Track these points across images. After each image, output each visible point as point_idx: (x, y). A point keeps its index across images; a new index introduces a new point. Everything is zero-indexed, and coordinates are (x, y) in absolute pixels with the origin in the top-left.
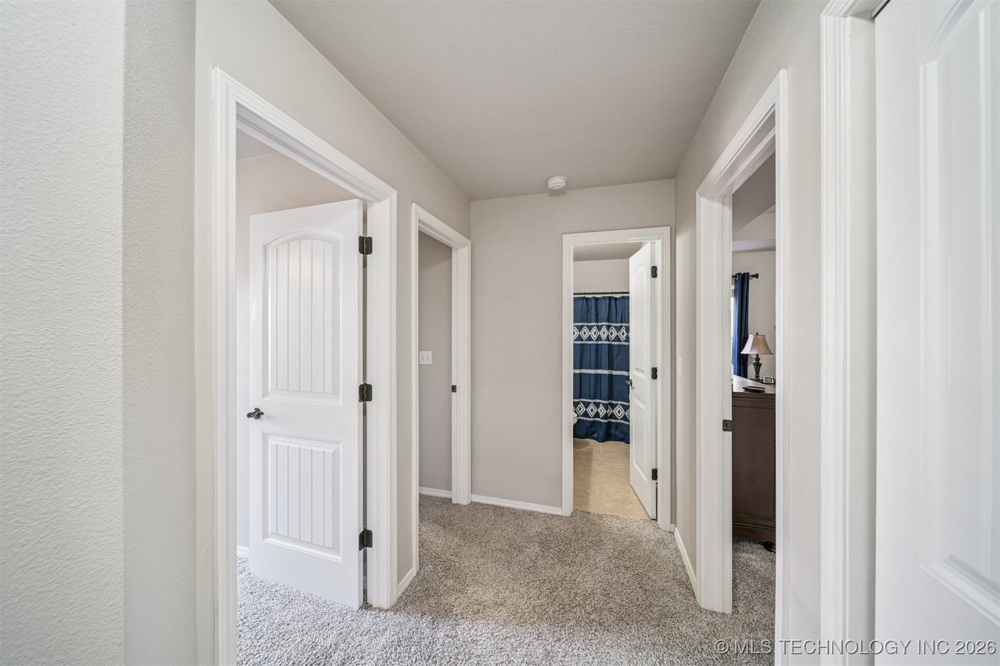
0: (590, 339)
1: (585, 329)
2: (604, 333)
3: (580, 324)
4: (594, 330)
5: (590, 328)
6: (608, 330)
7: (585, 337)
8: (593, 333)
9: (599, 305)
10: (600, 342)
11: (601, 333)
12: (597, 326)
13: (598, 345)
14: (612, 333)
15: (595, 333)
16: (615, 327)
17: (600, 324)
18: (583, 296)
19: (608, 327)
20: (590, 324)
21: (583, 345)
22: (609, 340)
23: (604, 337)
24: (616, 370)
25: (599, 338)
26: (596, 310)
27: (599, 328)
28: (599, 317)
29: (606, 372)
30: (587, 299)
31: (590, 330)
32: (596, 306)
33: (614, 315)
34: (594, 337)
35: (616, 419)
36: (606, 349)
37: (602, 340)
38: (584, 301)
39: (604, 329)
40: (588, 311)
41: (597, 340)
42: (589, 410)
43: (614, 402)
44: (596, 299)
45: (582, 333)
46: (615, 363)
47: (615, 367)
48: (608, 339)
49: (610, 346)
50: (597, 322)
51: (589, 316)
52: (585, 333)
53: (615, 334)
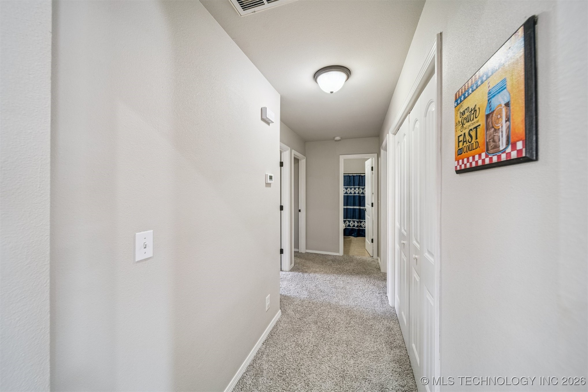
0: (351, 193)
1: (349, 189)
2: (357, 191)
3: (347, 187)
4: (353, 189)
5: (351, 189)
6: (359, 189)
7: (349, 192)
8: (352, 191)
9: (355, 179)
10: (355, 195)
11: (356, 191)
12: (354, 188)
13: (354, 196)
14: (360, 191)
15: (353, 191)
16: (362, 188)
17: (355, 187)
18: (348, 175)
19: (359, 188)
20: (351, 187)
21: (348, 196)
22: (359, 194)
23: (357, 192)
24: (362, 206)
25: (355, 193)
26: (354, 181)
27: (355, 189)
28: (355, 184)
29: (358, 207)
30: (350, 176)
31: (351, 190)
32: (354, 179)
33: (361, 183)
34: (353, 192)
35: (362, 227)
36: (357, 198)
37: (356, 194)
38: (348, 177)
39: (357, 189)
40: (350, 181)
41: (354, 194)
42: (350, 224)
43: (361, 220)
44: (354, 176)
45: (347, 191)
46: (362, 203)
47: (361, 205)
48: (358, 193)
49: (360, 196)
50: (354, 186)
51: (351, 183)
52: (349, 191)
53: (362, 191)
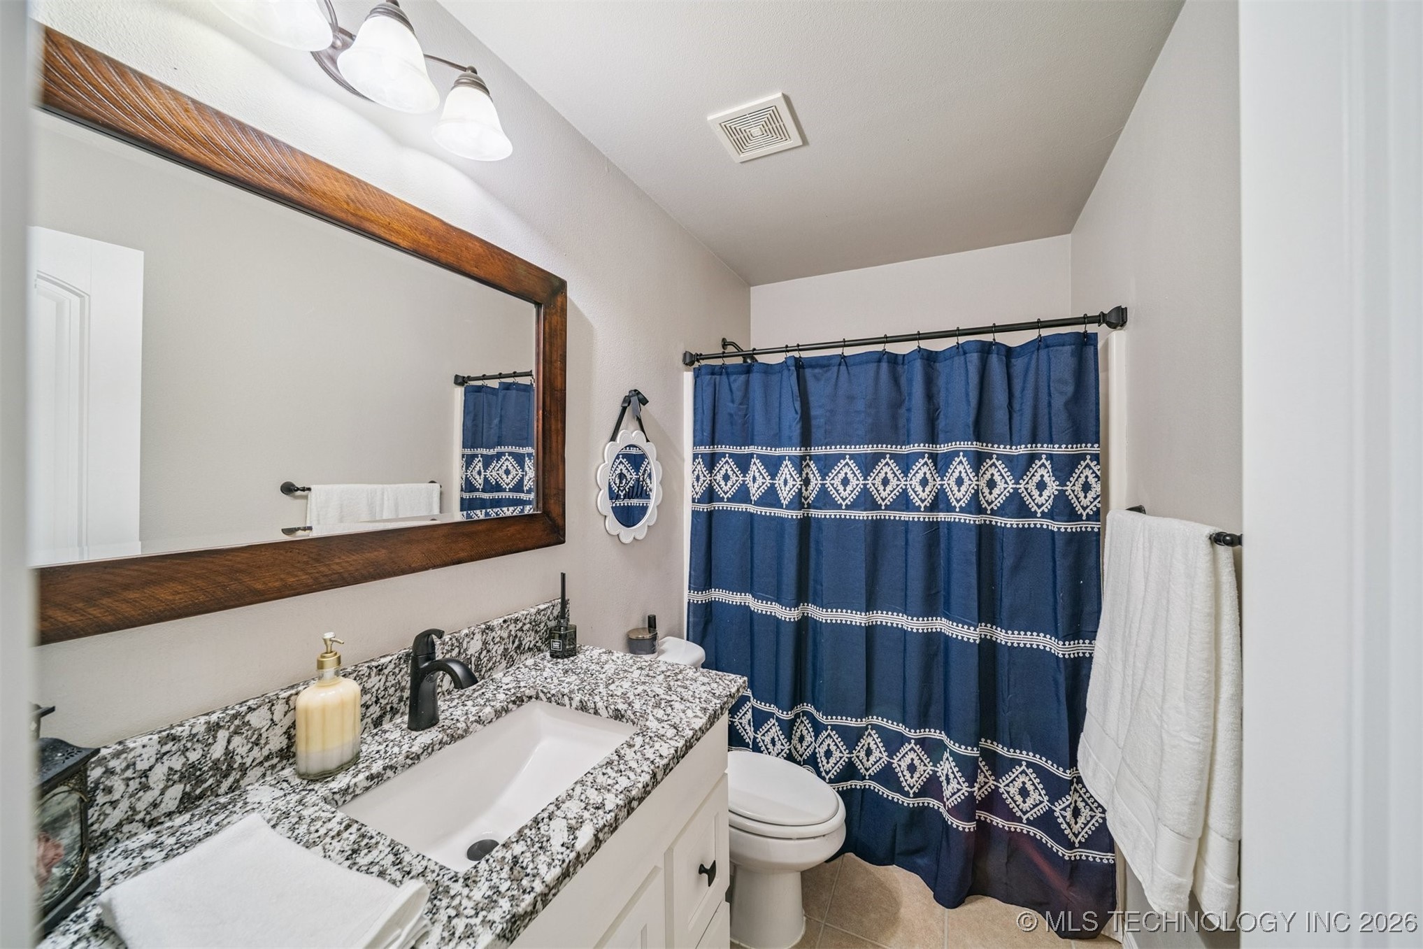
0: (903, 502)
1: (887, 469)
2: (960, 482)
3: (869, 449)
4: (922, 469)
5: (906, 463)
6: (976, 469)
7: (886, 495)
8: (915, 482)
9: (941, 382)
10: (942, 516)
11: (949, 482)
12: (934, 457)
13: (934, 527)
14: (991, 484)
15: (924, 482)
16: (1008, 460)
17: (943, 449)
18: (879, 348)
19: (978, 460)
20: (906, 450)
21: (877, 525)
22: (981, 511)
23: (959, 496)
24: (1009, 627)
25: (940, 501)
26: (930, 396)
27: (941, 464)
28: (941, 424)
29: (969, 634)
30: (894, 359)
31: (906, 472)
32: (929, 381)
33: (1001, 415)
34: (922, 496)
35: (1011, 816)
36: (965, 549)
37: (950, 509)
38: (884, 365)
39: (961, 467)
40: (898, 402)
41: (933, 507)
42: (901, 764)
43: (1001, 750)
44: (930, 358)
45: (874, 481)
46: (1006, 602)
47: (1005, 614)
48: (975, 505)
49: (986, 534)
50: (933, 439)
51: (902, 422)
52: (885, 482)
53: (1005, 486)
